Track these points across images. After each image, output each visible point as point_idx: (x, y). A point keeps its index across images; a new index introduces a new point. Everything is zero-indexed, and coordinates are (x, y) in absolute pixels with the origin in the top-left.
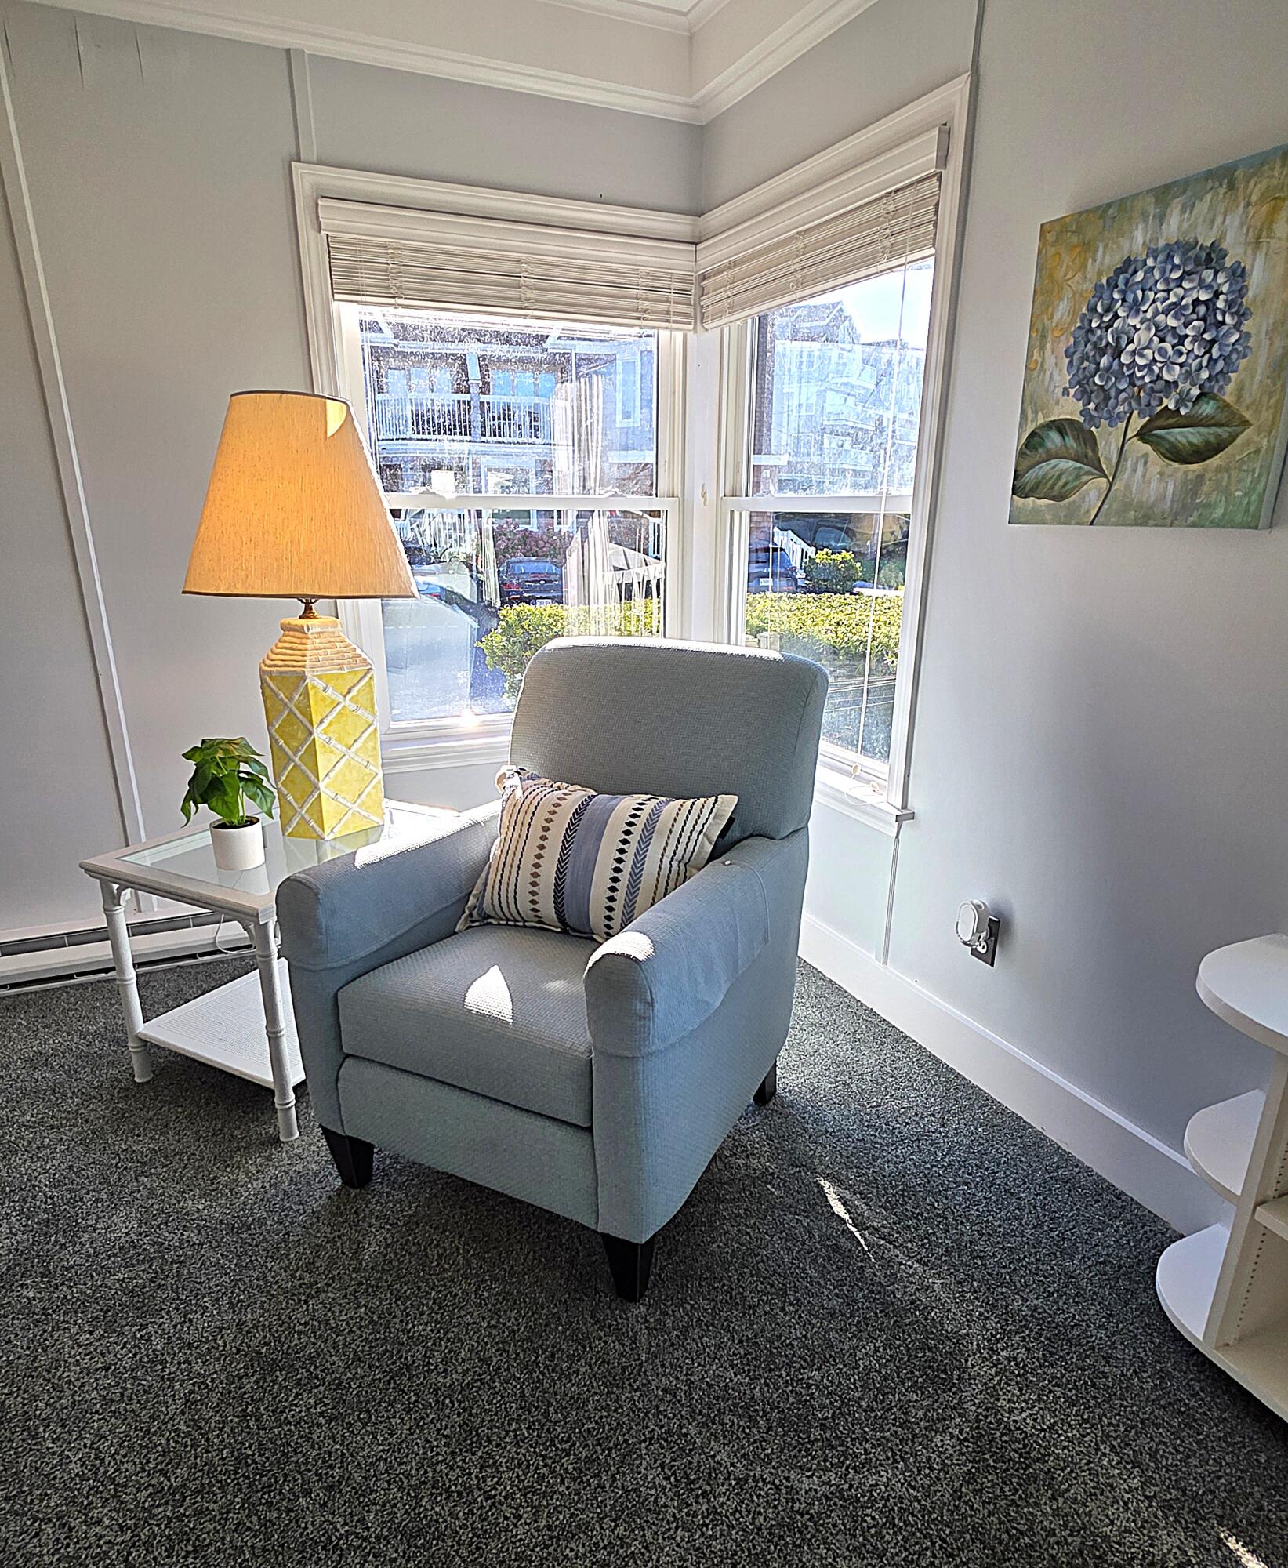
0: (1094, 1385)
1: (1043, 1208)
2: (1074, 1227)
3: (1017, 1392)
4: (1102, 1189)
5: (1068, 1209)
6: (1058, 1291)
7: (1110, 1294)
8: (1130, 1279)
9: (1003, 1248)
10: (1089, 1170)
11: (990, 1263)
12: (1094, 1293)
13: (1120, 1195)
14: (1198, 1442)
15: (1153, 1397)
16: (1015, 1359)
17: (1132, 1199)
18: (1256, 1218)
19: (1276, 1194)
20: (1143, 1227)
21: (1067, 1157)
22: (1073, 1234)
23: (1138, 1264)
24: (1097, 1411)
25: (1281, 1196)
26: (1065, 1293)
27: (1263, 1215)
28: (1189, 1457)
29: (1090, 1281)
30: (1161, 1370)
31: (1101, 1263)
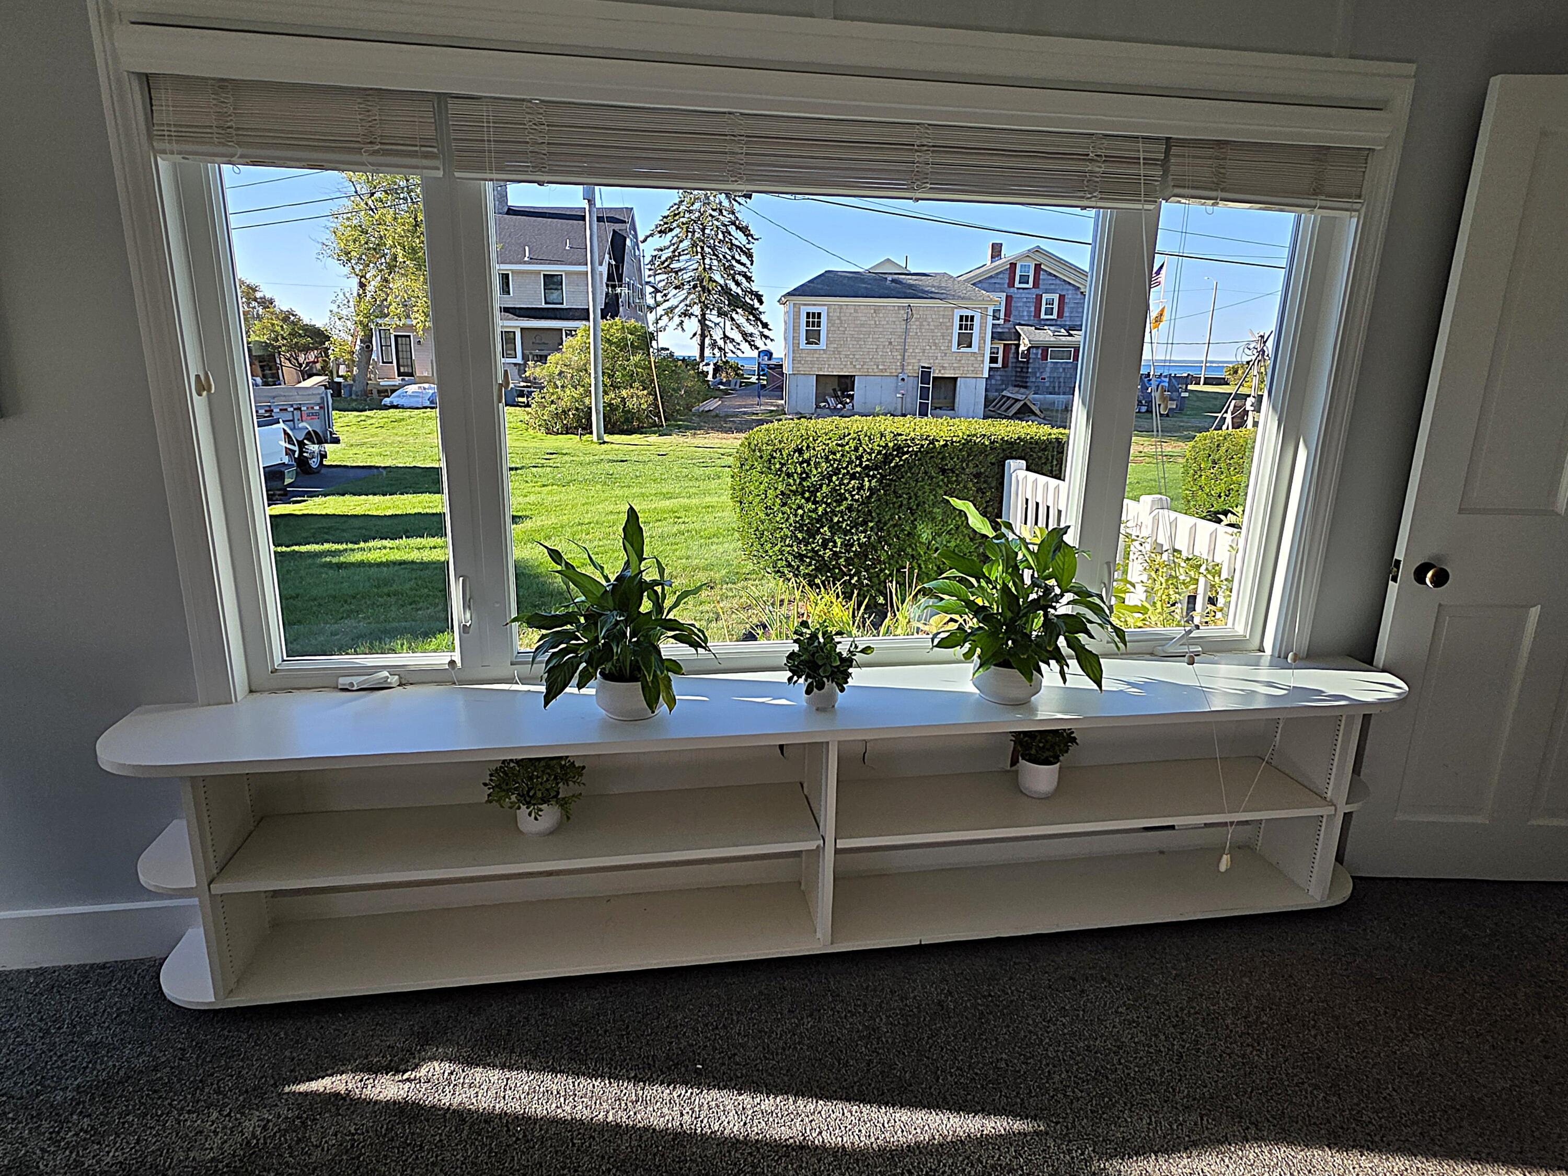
0: (155, 1092)
1: (41, 1020)
2: (78, 1013)
3: (96, 1147)
4: (85, 973)
5: (66, 1004)
6: (90, 1062)
7: (134, 1031)
8: (144, 1011)
9: (22, 1072)
10: (67, 968)
11: (16, 1092)
12: (122, 1040)
13: (104, 966)
14: (242, 1060)
15: (199, 1063)
16: (81, 1130)
17: (116, 962)
18: (213, 892)
19: (218, 870)
20: (135, 973)
21: (41, 973)
22: (80, 1018)
23: (145, 997)
24: (166, 1103)
25: (221, 870)
26: (98, 1058)
27: (217, 888)
28: (240, 1072)
29: (114, 1035)
30: (197, 1044)
31: (115, 1018)
